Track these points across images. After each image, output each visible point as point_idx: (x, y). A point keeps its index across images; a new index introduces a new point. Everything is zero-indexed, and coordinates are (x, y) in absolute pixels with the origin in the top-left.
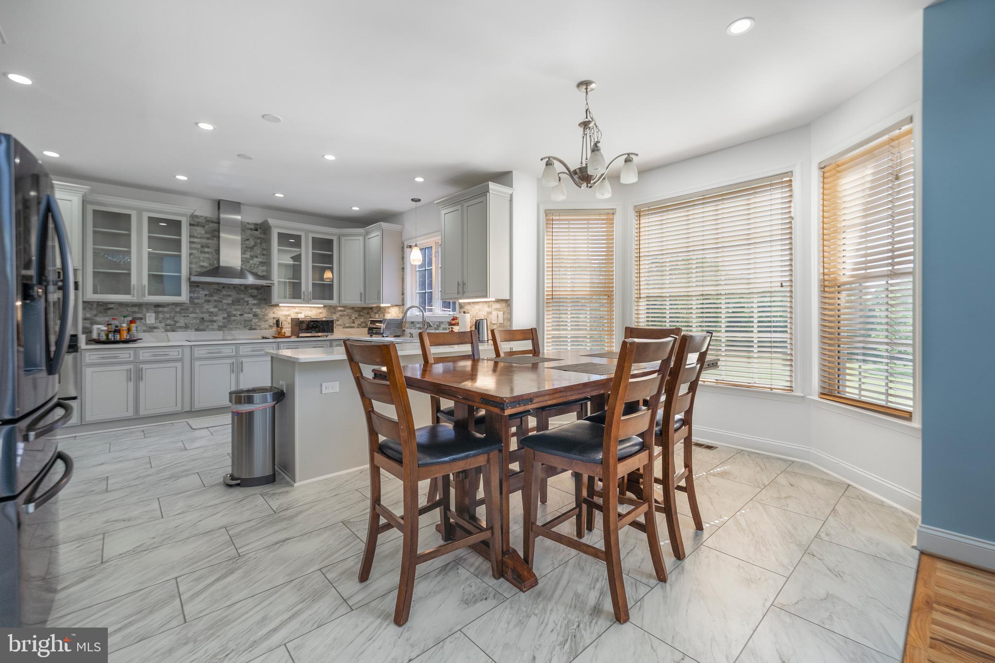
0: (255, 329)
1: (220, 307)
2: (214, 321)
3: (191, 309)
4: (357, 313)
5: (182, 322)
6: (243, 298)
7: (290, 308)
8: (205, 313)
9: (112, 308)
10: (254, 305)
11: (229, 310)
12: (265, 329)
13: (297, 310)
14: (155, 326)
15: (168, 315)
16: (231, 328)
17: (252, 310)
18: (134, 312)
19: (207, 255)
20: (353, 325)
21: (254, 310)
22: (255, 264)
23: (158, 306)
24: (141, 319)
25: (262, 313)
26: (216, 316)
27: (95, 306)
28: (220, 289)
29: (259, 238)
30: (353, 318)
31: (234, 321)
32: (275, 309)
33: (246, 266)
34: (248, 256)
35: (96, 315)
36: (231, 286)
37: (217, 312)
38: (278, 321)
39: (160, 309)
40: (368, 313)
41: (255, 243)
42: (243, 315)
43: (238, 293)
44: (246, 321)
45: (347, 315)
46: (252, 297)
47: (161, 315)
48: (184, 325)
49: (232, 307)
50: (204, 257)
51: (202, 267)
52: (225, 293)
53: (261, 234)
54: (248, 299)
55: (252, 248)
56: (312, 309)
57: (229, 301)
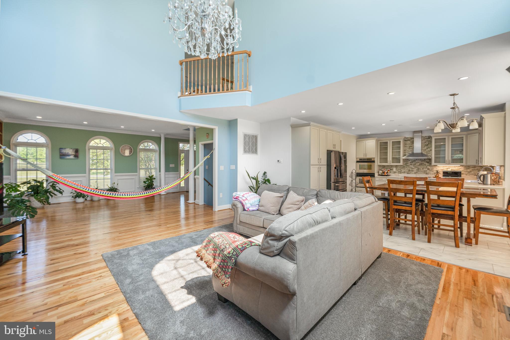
1: (415, 166)
2: (413, 171)
3: (406, 167)
5: (403, 171)
6: (424, 163)
7: (443, 166)
8: (410, 168)
10: (428, 165)
11: (418, 167)
13: (447, 167)
14: (396, 172)
15: (399, 169)
16: (419, 173)
18: (390, 168)
19: (411, 150)
21: (428, 167)
23: (396, 166)
24: (393, 169)
25: (431, 169)
26: (414, 169)
27: (382, 166)
28: (415, 161)
31: (420, 171)
32: (437, 167)
34: (425, 148)
35: (383, 168)
36: (419, 160)
38: (437, 171)
39: (397, 167)
42: (423, 169)
43: (421, 161)
44: (424, 171)
46: (427, 163)
47: (397, 169)
49: (420, 166)
52: (417, 161)
53: (429, 140)
55: (427, 145)
57: (419, 164)
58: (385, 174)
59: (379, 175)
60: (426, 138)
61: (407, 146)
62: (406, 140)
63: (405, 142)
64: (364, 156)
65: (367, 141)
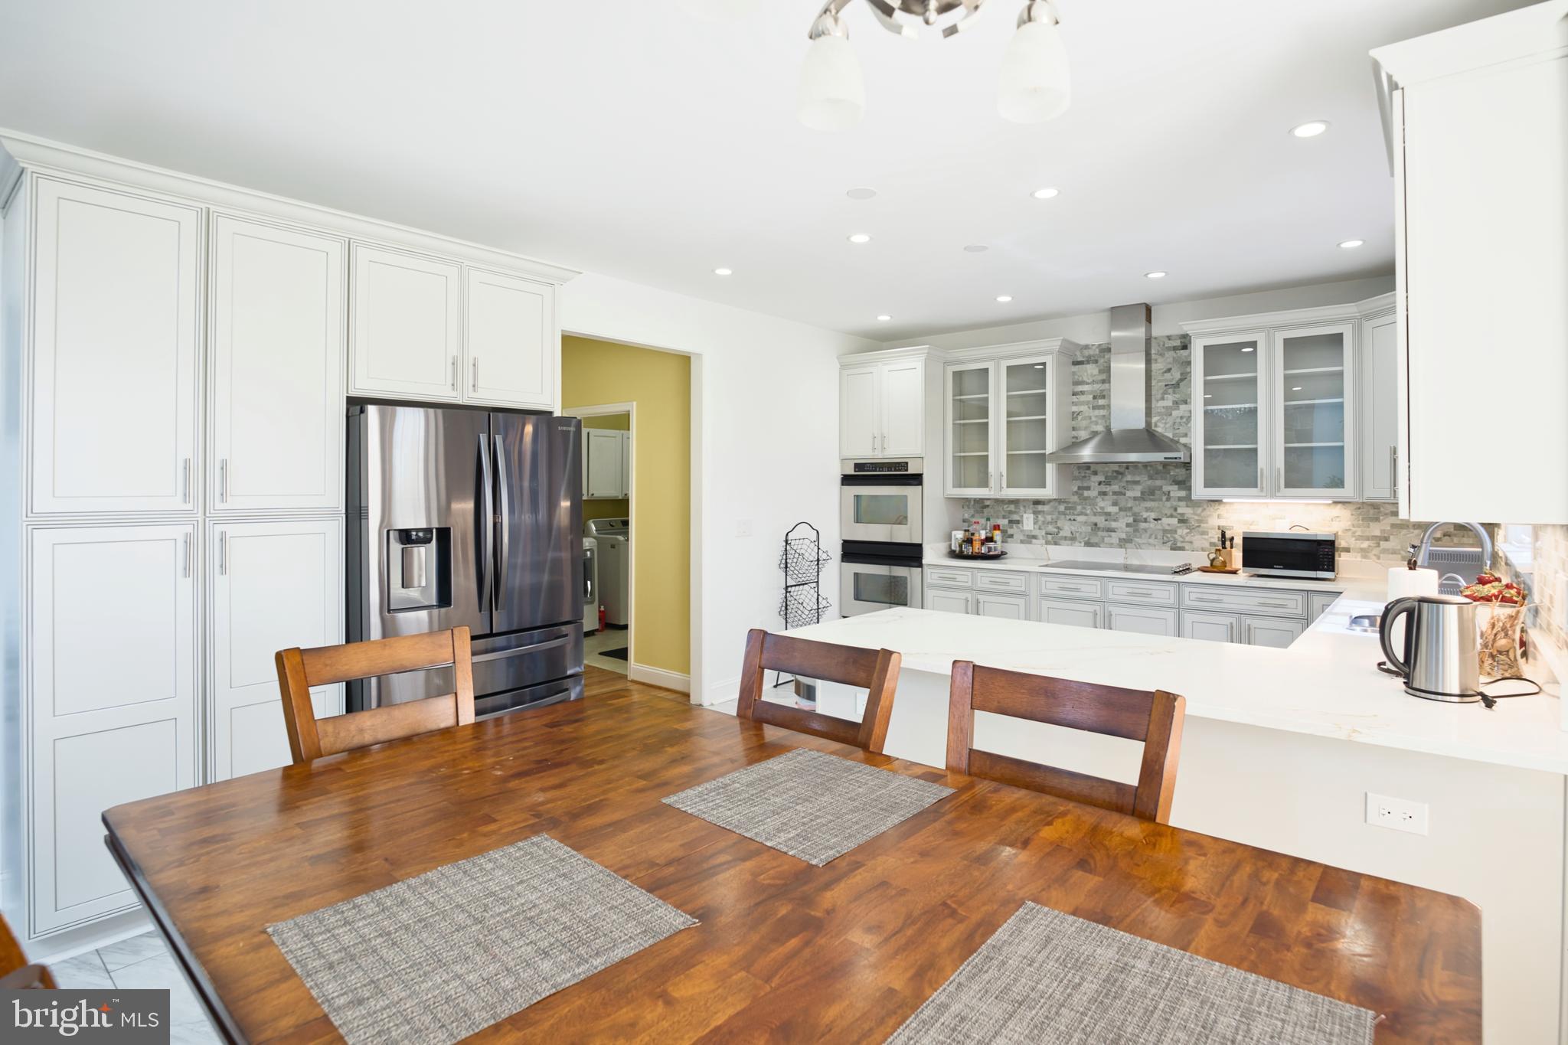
0: (1182, 549)
1: (1123, 504)
2: (1113, 530)
3: (1079, 508)
5: (1067, 529)
6: (1161, 487)
8: (1100, 514)
9: (988, 506)
10: (1180, 499)
11: (1136, 509)
12: (1202, 550)
13: (1271, 511)
14: (1033, 534)
15: (1049, 518)
16: (1139, 544)
17: (1176, 510)
18: (1011, 512)
19: (1100, 412)
21: (1180, 510)
22: (1182, 418)
23: (1037, 502)
24: (1018, 522)
25: (1196, 518)
26: (1115, 521)
27: (972, 503)
28: (1122, 470)
31: (1145, 530)
32: (1222, 510)
33: (1166, 423)
34: (1169, 402)
35: (973, 516)
36: (1140, 465)
37: (1116, 513)
38: (1223, 534)
39: (1040, 507)
41: (1181, 374)
42: (1160, 519)
43: (1151, 478)
44: (1165, 531)
46: (1176, 484)
47: (1040, 517)
48: (1069, 535)
49: (1142, 505)
50: (1096, 416)
52: (1130, 477)
54: (1170, 488)
56: (1310, 508)
57: (1136, 492)
58: (977, 551)
60: (1165, 351)
61: (1082, 393)
62: (1080, 359)
63: (1075, 368)
64: (874, 449)
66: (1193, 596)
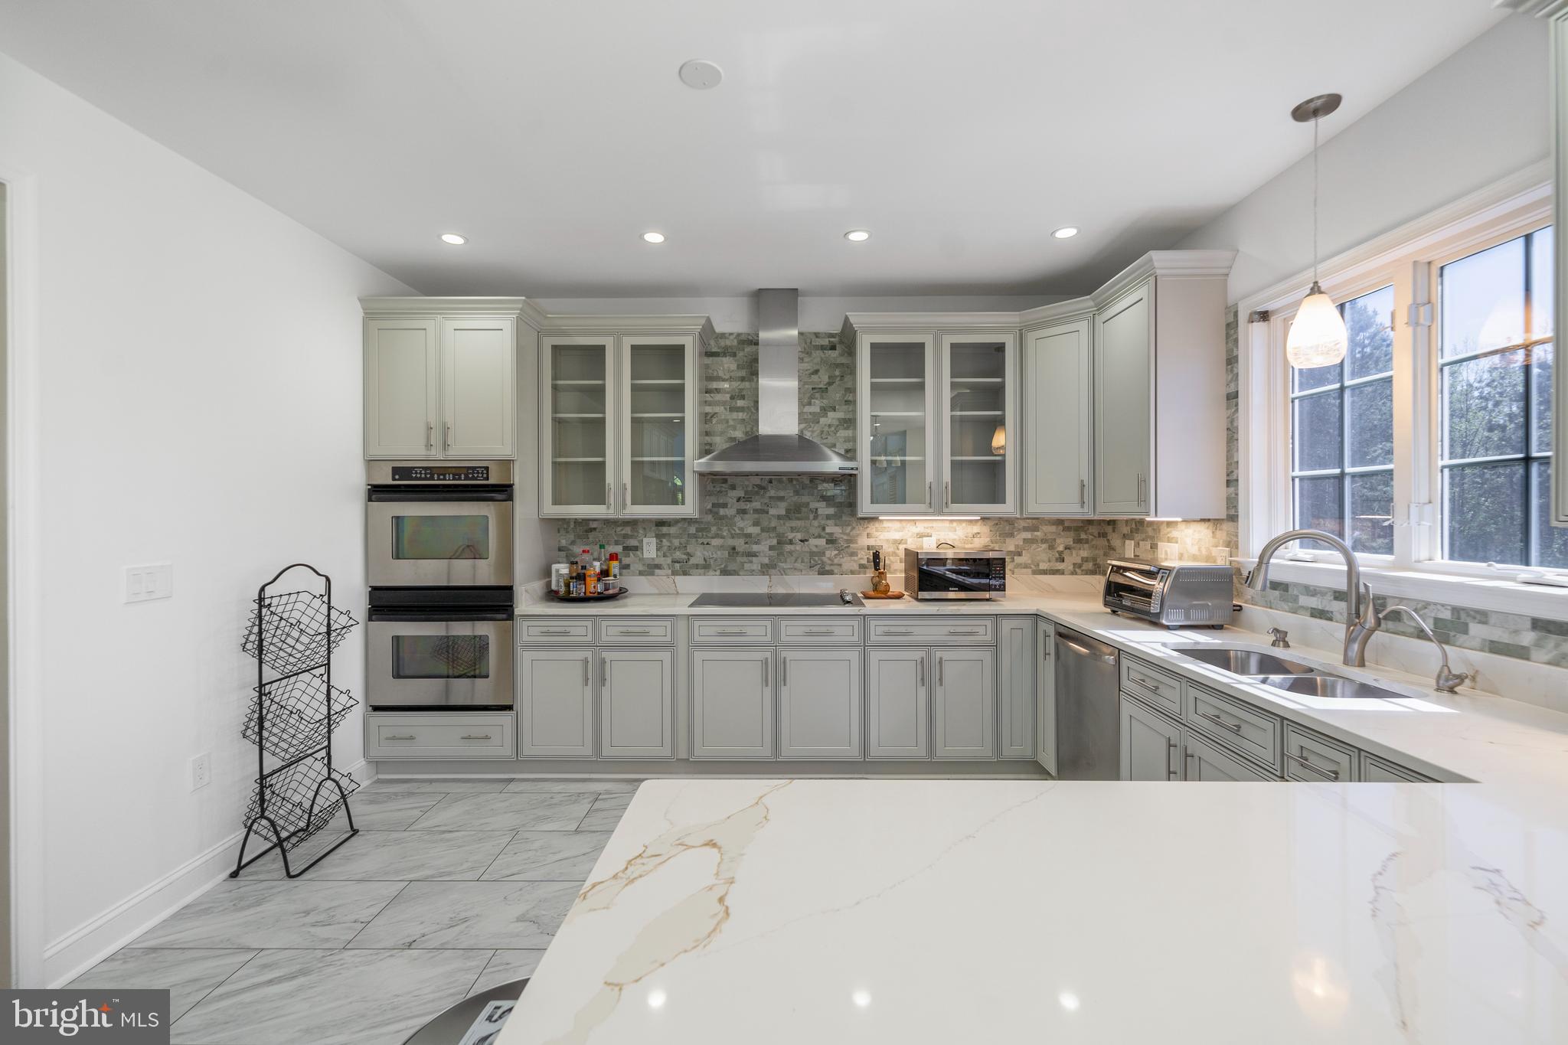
0: (831, 573)
1: (765, 524)
2: (754, 555)
3: (714, 529)
4: (1072, 533)
5: (699, 555)
6: (808, 503)
7: (904, 524)
8: (739, 536)
9: (595, 529)
10: (828, 517)
11: (780, 530)
12: (852, 572)
13: (920, 528)
14: (656, 563)
15: (676, 542)
16: (784, 570)
17: (824, 529)
18: (626, 536)
19: (741, 415)
20: (1060, 566)
21: (828, 530)
22: (830, 426)
23: (661, 523)
24: (636, 548)
25: (845, 537)
26: (756, 543)
27: (572, 525)
28: (764, 484)
29: (837, 365)
30: (1061, 548)
31: (791, 553)
32: (872, 528)
33: (813, 432)
34: (815, 409)
35: (573, 543)
36: (784, 478)
37: (758, 535)
38: (876, 556)
39: (665, 530)
40: (1103, 535)
41: (829, 377)
42: (807, 540)
43: (797, 492)
44: (812, 554)
45: (1044, 541)
46: (824, 501)
47: (665, 542)
48: (703, 562)
49: (787, 524)
50: (734, 420)
51: (732, 439)
52: (772, 493)
53: (842, 355)
54: (817, 505)
56: (955, 524)
57: (780, 509)
58: (592, 590)
59: (552, 596)
60: (817, 348)
61: (718, 390)
62: (715, 350)
63: (708, 361)
64: (429, 446)
65: (450, 325)
66: (880, 630)
